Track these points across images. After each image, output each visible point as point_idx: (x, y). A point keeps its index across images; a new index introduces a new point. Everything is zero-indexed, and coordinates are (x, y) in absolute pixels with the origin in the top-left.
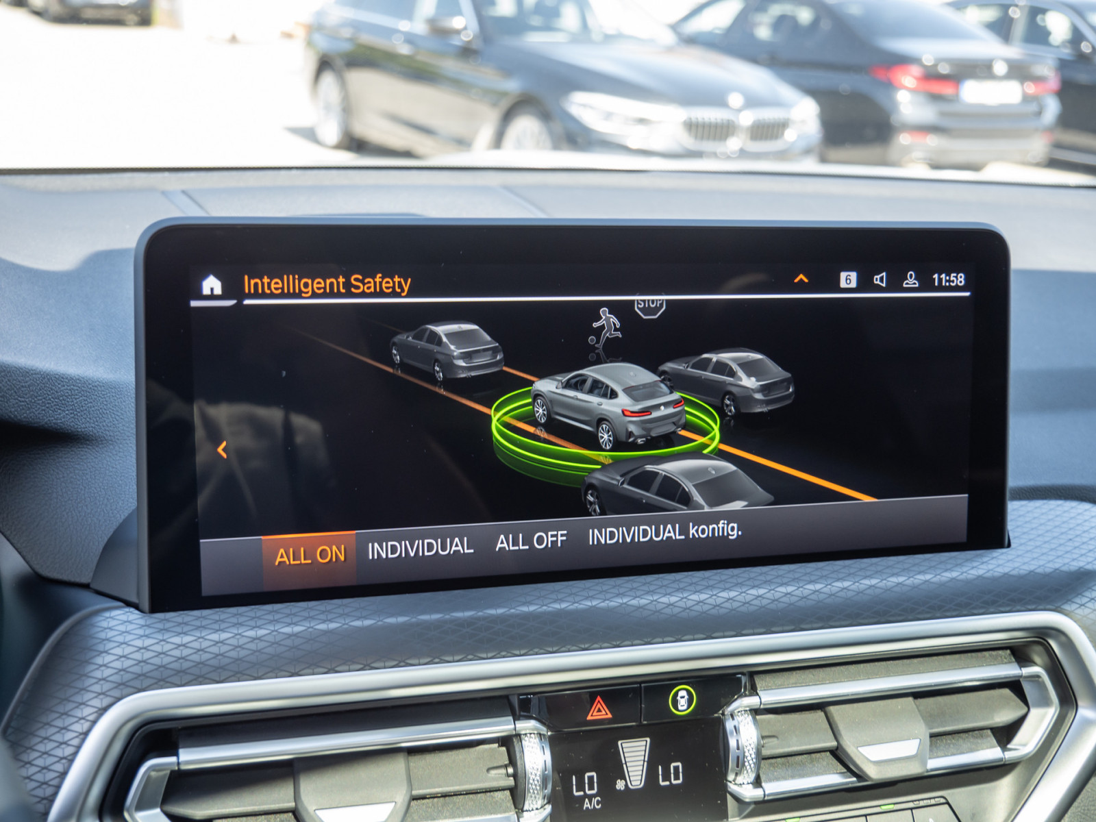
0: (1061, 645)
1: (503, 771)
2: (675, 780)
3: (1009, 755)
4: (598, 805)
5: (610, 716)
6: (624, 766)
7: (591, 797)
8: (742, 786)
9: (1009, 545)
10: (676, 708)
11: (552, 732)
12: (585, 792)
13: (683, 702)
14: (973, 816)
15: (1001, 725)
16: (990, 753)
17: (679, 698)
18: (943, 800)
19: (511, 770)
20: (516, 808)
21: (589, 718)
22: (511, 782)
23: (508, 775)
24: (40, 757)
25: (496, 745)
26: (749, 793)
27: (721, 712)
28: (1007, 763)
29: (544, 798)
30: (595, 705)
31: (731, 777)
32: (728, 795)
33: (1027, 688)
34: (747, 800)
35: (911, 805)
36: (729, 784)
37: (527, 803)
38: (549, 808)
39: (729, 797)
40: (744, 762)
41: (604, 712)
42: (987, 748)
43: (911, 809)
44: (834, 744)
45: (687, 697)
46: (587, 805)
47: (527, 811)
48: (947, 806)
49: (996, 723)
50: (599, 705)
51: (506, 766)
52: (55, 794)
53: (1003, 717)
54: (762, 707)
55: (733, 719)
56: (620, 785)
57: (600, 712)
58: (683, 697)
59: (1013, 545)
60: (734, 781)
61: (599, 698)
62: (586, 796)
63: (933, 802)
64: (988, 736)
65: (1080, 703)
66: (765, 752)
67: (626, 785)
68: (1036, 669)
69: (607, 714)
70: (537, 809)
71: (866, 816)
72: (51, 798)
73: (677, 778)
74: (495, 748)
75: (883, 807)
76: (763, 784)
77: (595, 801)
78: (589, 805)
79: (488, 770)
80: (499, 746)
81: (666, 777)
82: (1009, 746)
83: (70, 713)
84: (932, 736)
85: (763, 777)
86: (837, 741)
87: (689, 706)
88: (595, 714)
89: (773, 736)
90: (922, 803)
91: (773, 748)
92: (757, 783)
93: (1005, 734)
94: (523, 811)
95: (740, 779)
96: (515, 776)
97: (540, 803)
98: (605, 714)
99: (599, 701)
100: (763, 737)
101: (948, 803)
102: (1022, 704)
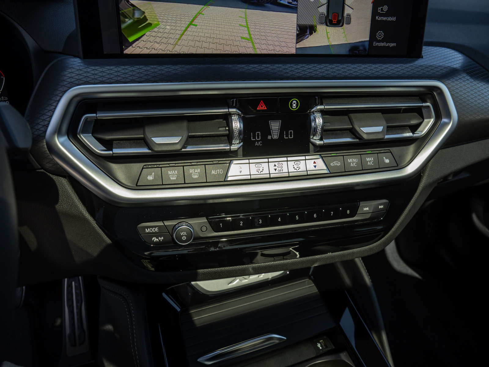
0: (438, 94)
1: (224, 128)
2: (290, 137)
3: (415, 135)
4: (261, 144)
5: (266, 108)
6: (271, 130)
7: (258, 141)
8: (316, 140)
9: (422, 58)
10: (292, 107)
11: (243, 115)
12: (256, 139)
13: (294, 105)
14: (400, 157)
15: (413, 125)
16: (409, 134)
17: (293, 103)
18: (389, 151)
19: (227, 128)
20: (229, 143)
21: (258, 109)
22: (227, 132)
23: (226, 130)
24: (42, 121)
25: (222, 120)
26: (318, 142)
27: (309, 111)
28: (414, 138)
29: (240, 140)
30: (260, 104)
31: (312, 137)
32: (310, 143)
33: (424, 111)
34: (317, 145)
35: (377, 152)
36: (311, 139)
37: (233, 141)
38: (242, 144)
39: (310, 144)
40: (317, 130)
41: (263, 107)
42: (407, 133)
43: (377, 153)
44: (351, 126)
45: (296, 103)
46: (256, 144)
47: (233, 144)
48: (390, 153)
49: (412, 124)
50: (262, 104)
51: (226, 127)
52: (49, 124)
53: (414, 122)
54: (325, 110)
55: (313, 114)
56: (269, 137)
57: (262, 107)
58: (294, 103)
59: (424, 58)
60: (313, 138)
61: (262, 101)
62: (256, 141)
63: (385, 151)
64: (407, 129)
65: (442, 117)
66: (325, 128)
67: (272, 137)
68: (428, 104)
69: (265, 108)
70: (237, 144)
71: (361, 154)
72: (47, 125)
73: (291, 136)
74: (221, 121)
75: (367, 152)
76: (324, 140)
77: (259, 143)
78: (257, 144)
79: (219, 128)
80: (223, 120)
81: (287, 136)
82: (415, 133)
83: (52, 104)
84: (388, 127)
85: (323, 137)
86: (352, 125)
87: (297, 107)
88: (260, 107)
89: (328, 123)
90: (381, 151)
91: (329, 127)
92: (321, 139)
93: (414, 128)
94: (232, 144)
95: (315, 138)
96: (229, 130)
97: (238, 142)
98: (264, 108)
99: (262, 103)
100: (324, 123)
101: (391, 152)
102: (421, 118)
